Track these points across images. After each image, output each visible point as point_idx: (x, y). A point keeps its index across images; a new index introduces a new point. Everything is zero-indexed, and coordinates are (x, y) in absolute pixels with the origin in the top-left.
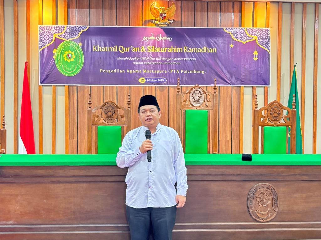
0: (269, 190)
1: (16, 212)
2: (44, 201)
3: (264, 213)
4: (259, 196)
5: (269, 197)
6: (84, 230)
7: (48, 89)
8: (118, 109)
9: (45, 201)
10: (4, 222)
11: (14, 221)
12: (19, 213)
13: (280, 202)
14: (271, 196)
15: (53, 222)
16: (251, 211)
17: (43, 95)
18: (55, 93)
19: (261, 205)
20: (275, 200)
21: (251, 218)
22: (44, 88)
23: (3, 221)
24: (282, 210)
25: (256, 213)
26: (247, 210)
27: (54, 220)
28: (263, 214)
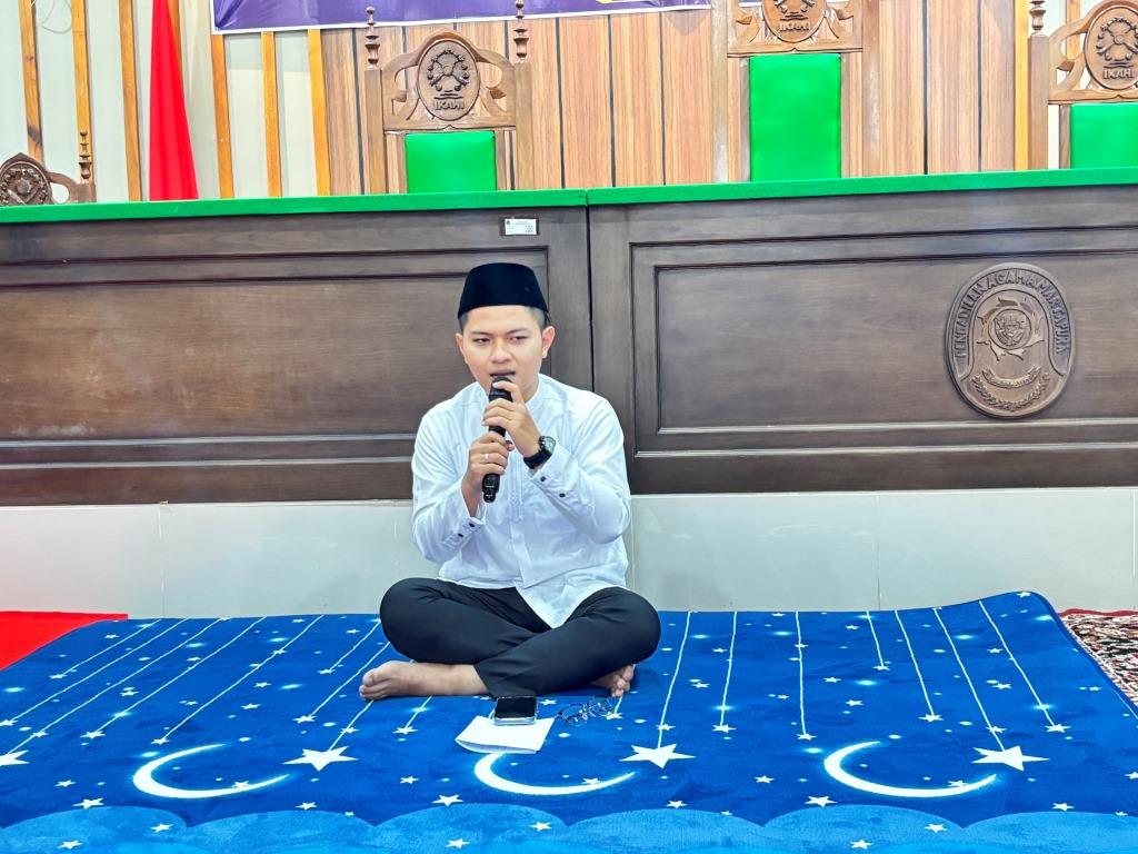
0: (1033, 291)
1: (92, 394)
2: (188, 350)
3: (1013, 382)
4: (993, 317)
5: (1033, 319)
6: (333, 452)
7: (245, 49)
8: (480, 64)
9: (190, 351)
10: (55, 430)
11: (88, 425)
12: (103, 396)
13: (1080, 339)
14: (1043, 315)
15: (223, 428)
16: (959, 376)
17: (228, 72)
18: (272, 63)
19: (1000, 352)
20: (1059, 330)
21: (962, 404)
22: (232, 44)
23: (49, 425)
24: (1089, 370)
25: (981, 384)
26: (942, 371)
27: (225, 420)
28: (1008, 387)
